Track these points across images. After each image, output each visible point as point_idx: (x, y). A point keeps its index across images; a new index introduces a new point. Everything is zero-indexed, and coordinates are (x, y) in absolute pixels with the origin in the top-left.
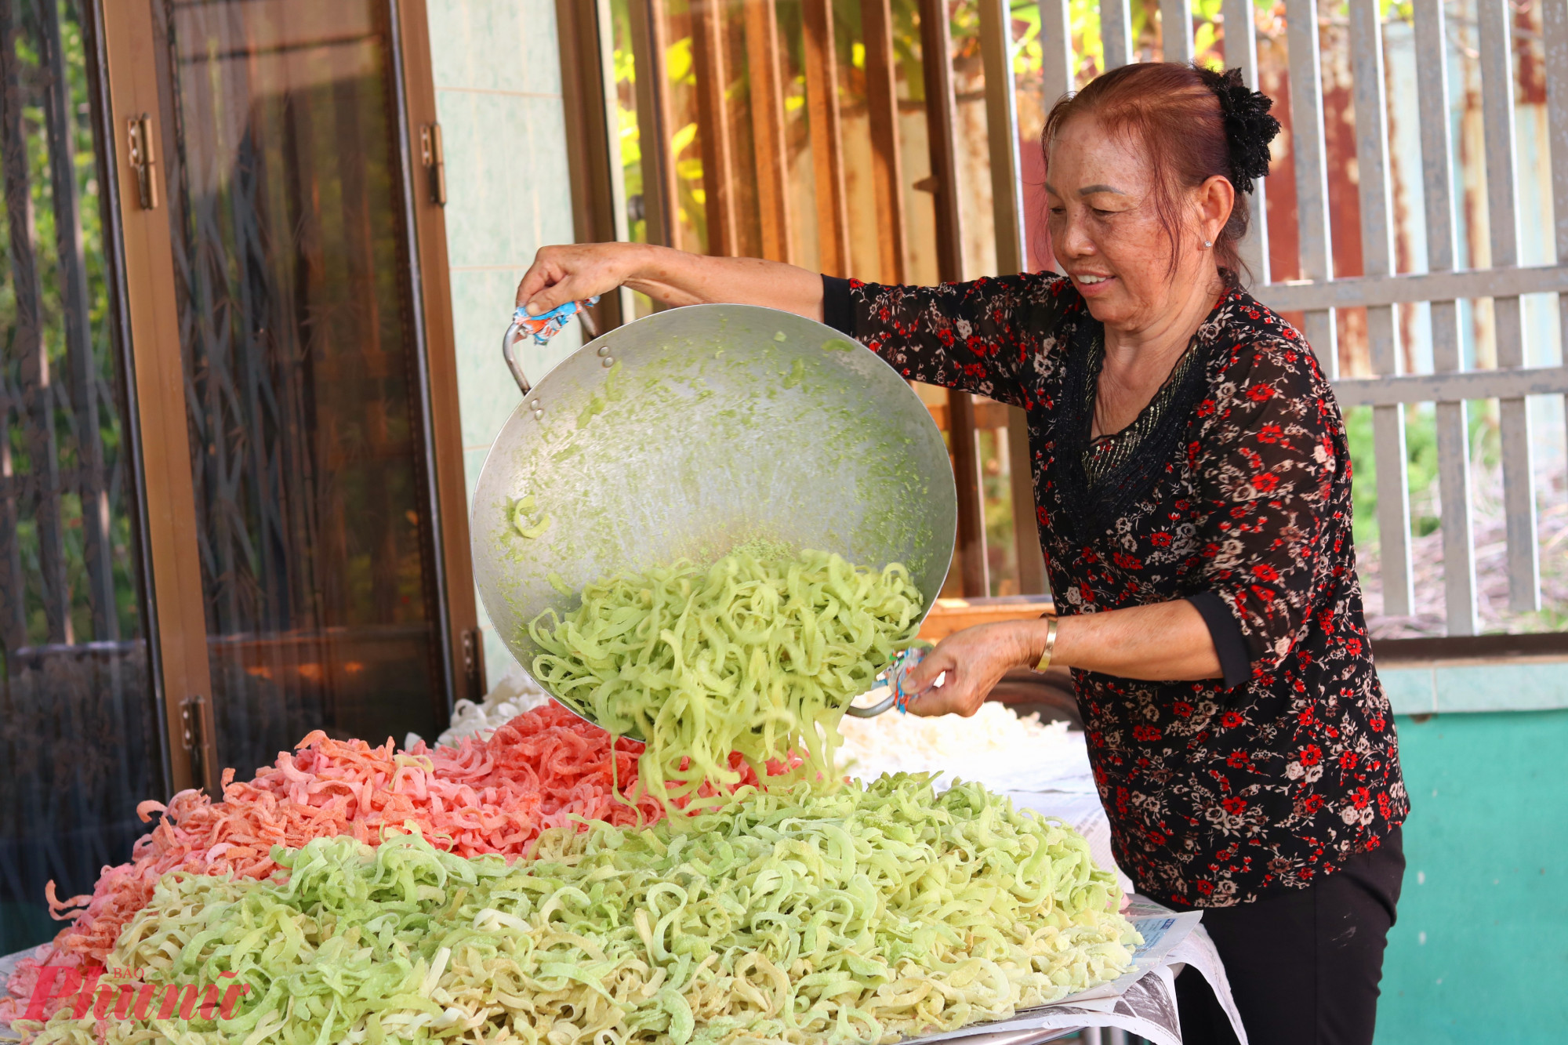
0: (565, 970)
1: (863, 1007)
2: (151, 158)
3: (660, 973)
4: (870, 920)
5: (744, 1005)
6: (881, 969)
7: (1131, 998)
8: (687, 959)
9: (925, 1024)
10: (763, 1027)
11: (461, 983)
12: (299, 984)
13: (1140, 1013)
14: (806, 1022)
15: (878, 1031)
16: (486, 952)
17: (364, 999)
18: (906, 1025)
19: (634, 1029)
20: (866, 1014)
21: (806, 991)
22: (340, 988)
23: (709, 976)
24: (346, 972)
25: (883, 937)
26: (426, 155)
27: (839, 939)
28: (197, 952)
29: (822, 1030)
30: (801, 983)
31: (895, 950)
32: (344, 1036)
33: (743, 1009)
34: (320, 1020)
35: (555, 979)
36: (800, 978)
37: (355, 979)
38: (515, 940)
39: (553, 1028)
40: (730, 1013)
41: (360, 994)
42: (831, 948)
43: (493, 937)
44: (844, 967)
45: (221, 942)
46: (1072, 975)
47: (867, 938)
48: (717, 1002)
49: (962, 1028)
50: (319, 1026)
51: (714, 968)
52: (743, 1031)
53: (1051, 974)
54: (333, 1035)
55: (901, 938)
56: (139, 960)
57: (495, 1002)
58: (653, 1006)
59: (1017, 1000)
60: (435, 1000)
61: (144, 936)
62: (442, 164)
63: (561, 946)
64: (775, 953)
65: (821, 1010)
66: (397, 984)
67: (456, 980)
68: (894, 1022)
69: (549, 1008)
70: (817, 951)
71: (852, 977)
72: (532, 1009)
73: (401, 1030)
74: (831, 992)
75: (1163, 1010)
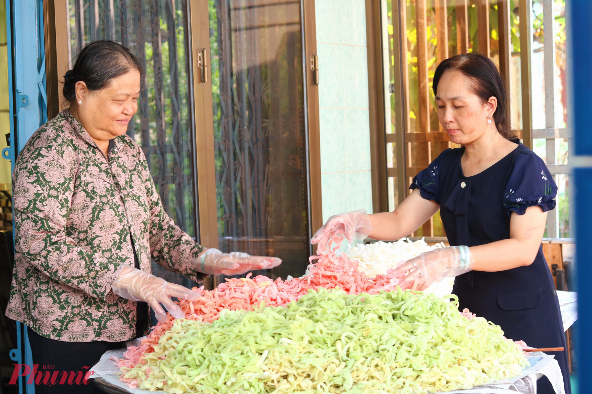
0: (308, 361)
1: (416, 381)
2: (206, 64)
3: (344, 364)
4: (423, 351)
5: (373, 378)
6: (424, 368)
7: (517, 385)
8: (353, 360)
9: (438, 389)
10: (378, 386)
11: (272, 363)
12: (214, 360)
13: (519, 390)
14: (394, 385)
15: (420, 389)
16: (281, 353)
17: (236, 367)
18: (431, 389)
19: (331, 383)
20: (417, 384)
21: (396, 374)
22: (229, 363)
23: (360, 366)
24: (231, 357)
25: (427, 357)
26: (312, 66)
27: (410, 357)
28: (182, 347)
29: (400, 389)
30: (394, 371)
31: (431, 361)
32: (229, 380)
33: (372, 379)
34: (221, 373)
35: (304, 364)
36: (394, 369)
37: (235, 360)
38: (292, 349)
39: (303, 381)
40: (367, 380)
41: (235, 365)
42: (407, 360)
43: (284, 348)
44: (410, 366)
45: (191, 344)
46: (497, 375)
47: (420, 357)
48: (362, 376)
49: (451, 391)
50: (220, 375)
51: (363, 364)
52: (370, 387)
53: (489, 374)
54: (225, 379)
55: (434, 358)
56: (165, 349)
57: (283, 371)
58: (339, 376)
59: (474, 383)
60: (261, 369)
61: (168, 340)
62: (318, 70)
63: (310, 352)
64: (386, 360)
65: (400, 381)
66: (248, 362)
67: (270, 362)
68: (427, 387)
69: (302, 374)
70: (401, 360)
71: (414, 370)
72: (296, 374)
73: (249, 378)
74: (404, 375)
75: (529, 390)
